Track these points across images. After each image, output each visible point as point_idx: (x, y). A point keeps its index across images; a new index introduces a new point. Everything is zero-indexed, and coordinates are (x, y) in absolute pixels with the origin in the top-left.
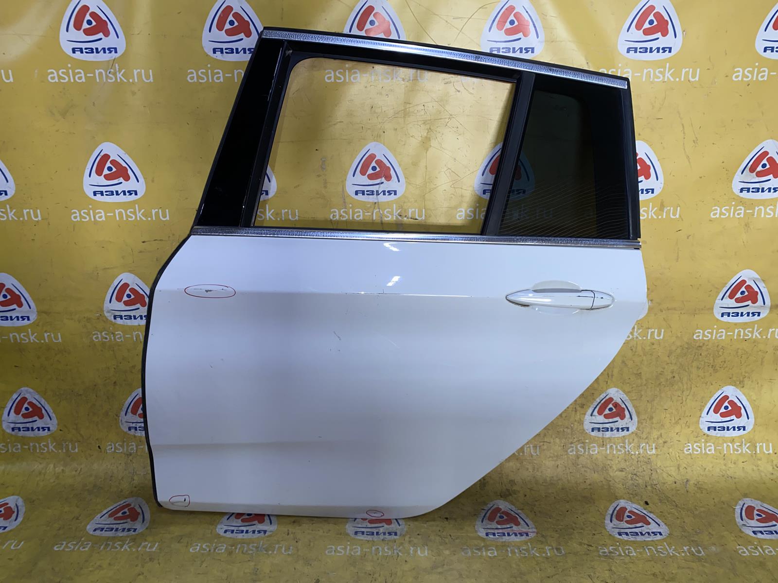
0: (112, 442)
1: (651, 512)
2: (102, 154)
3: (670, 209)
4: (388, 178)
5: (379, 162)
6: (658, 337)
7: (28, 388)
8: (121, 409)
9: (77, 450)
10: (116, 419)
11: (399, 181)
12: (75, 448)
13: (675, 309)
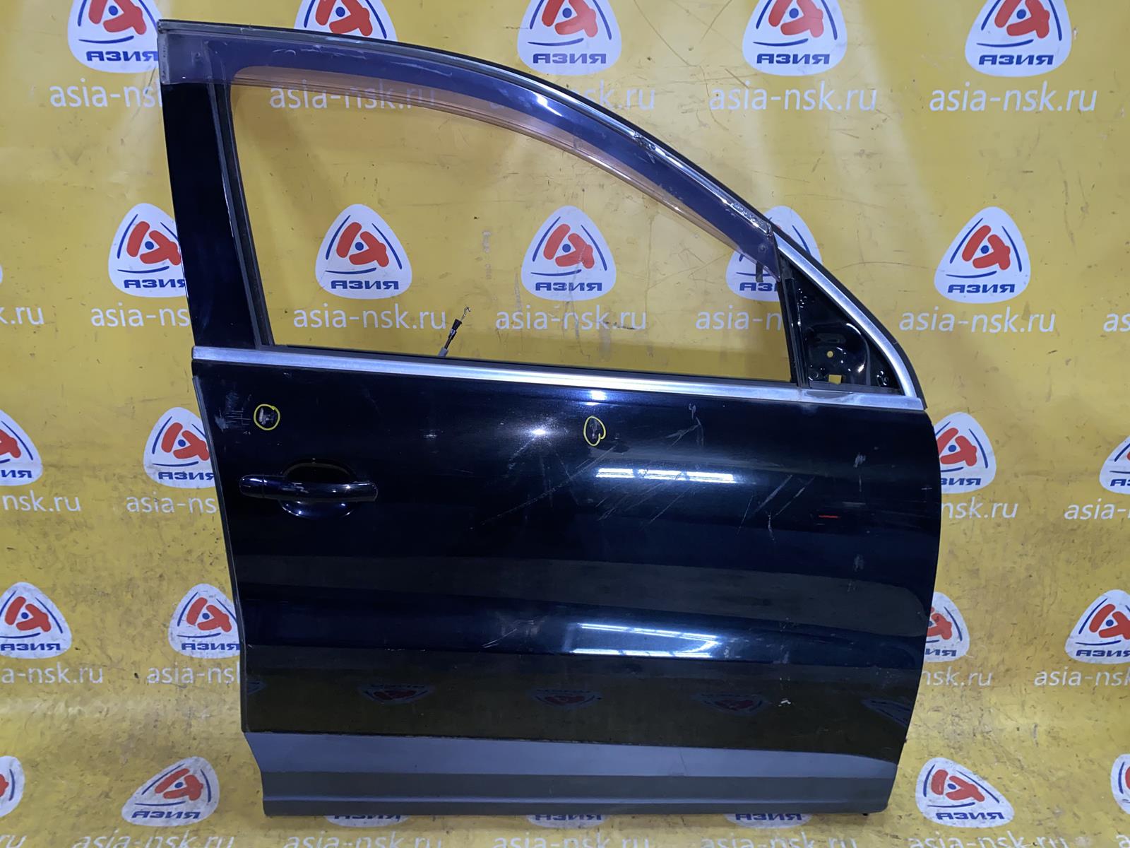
0: (156, 667)
1: (984, 778)
2: (137, 222)
3: (1039, 318)
4: (589, 263)
5: (575, 239)
6: (1007, 514)
7: (28, 584)
8: (172, 615)
9: (101, 680)
10: (163, 632)
11: (606, 269)
12: (99, 676)
13: (1038, 473)
